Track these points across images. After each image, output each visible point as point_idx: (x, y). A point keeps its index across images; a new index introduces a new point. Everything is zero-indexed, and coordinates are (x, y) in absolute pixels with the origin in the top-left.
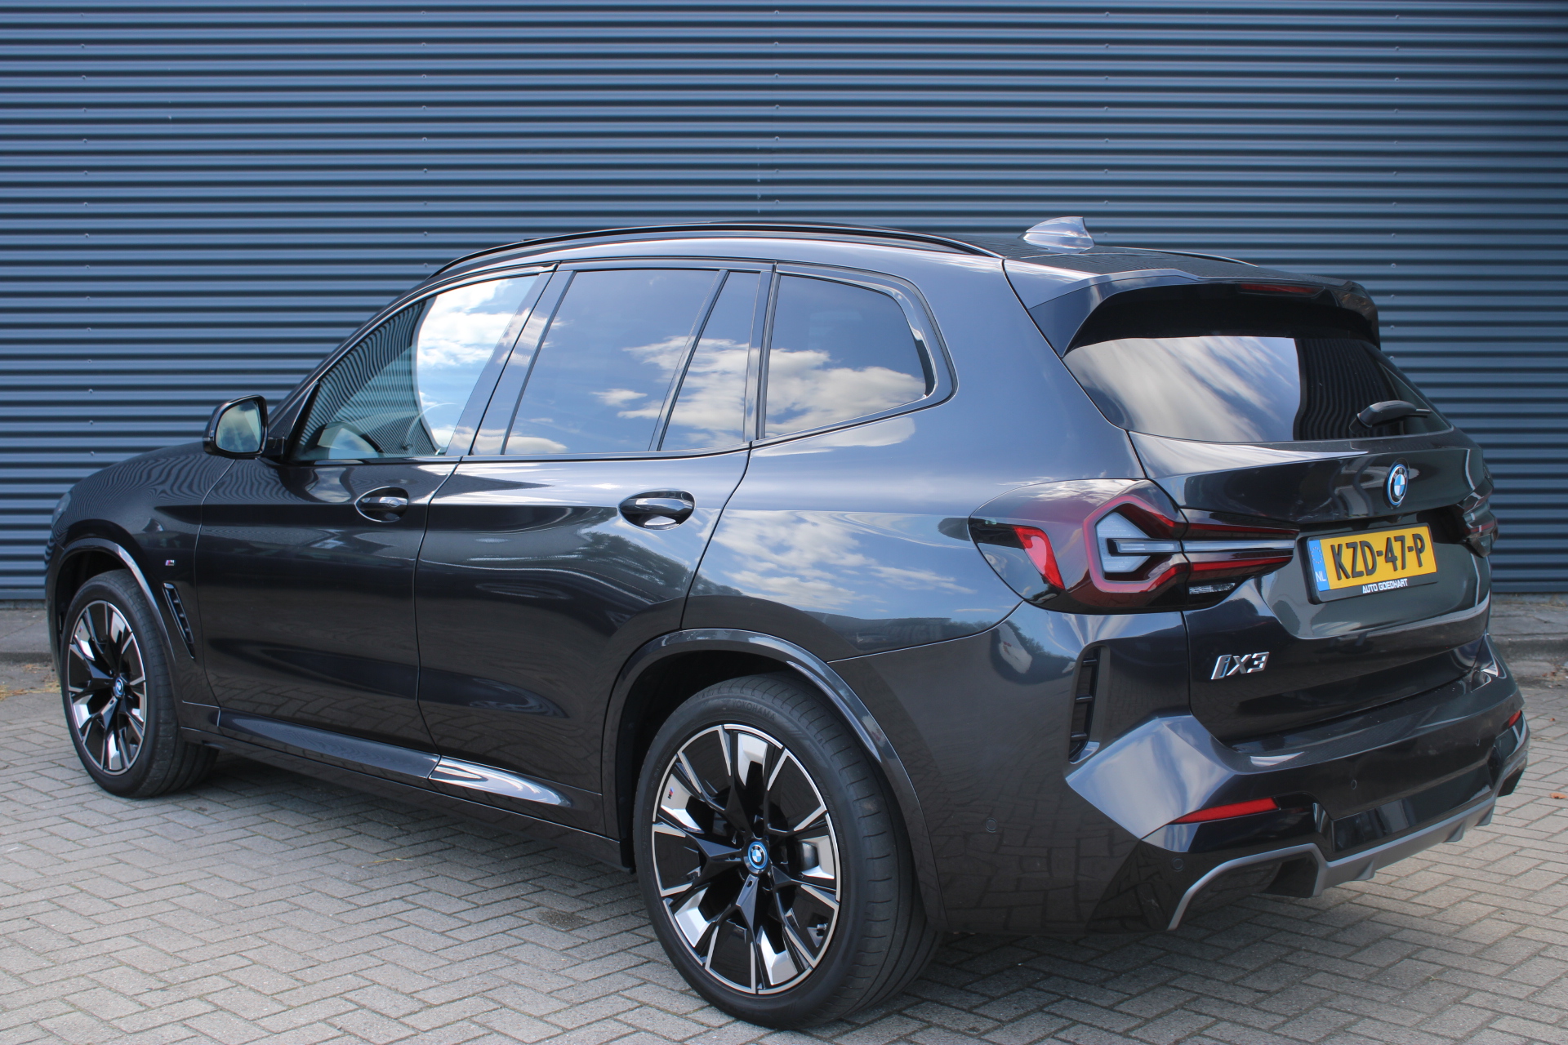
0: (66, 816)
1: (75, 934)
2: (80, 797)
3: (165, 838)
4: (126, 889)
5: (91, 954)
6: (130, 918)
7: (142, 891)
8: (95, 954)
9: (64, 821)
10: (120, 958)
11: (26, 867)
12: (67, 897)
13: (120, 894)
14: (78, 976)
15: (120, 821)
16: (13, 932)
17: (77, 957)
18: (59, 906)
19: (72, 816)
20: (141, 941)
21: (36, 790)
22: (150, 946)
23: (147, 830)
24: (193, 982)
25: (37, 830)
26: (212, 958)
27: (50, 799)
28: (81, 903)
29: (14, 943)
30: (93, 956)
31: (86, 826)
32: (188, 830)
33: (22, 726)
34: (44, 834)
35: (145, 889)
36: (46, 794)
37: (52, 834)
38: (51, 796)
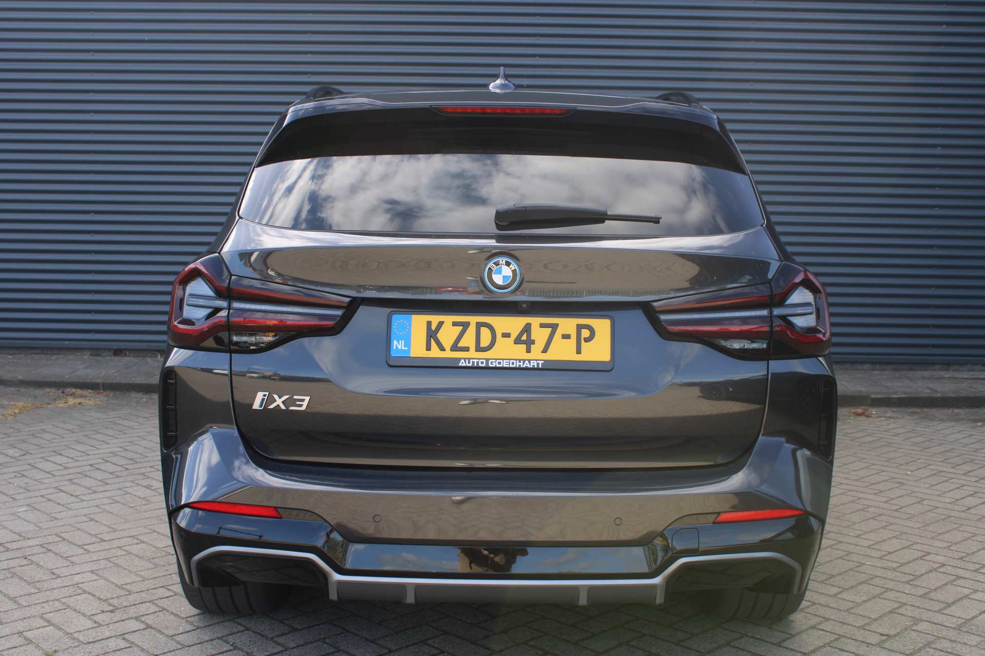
0: (60, 488)
1: (56, 570)
2: (71, 475)
3: (124, 504)
4: (94, 539)
5: (65, 584)
6: (95, 559)
7: (105, 541)
8: (68, 585)
9: (58, 491)
10: (84, 588)
11: (29, 522)
12: (54, 544)
13: (89, 543)
14: (55, 600)
15: (95, 492)
16: (14, 567)
17: (56, 587)
18: (47, 549)
19: (64, 488)
20: (100, 576)
21: (42, 470)
22: (106, 579)
23: (112, 499)
24: (133, 607)
25: (39, 497)
26: (147, 590)
27: (51, 476)
28: (63, 548)
29: (14, 575)
30: (66, 586)
31: (72, 495)
32: (139, 499)
33: (38, 428)
34: (44, 500)
35: (106, 539)
36: (49, 473)
37: (49, 500)
38: (52, 474)
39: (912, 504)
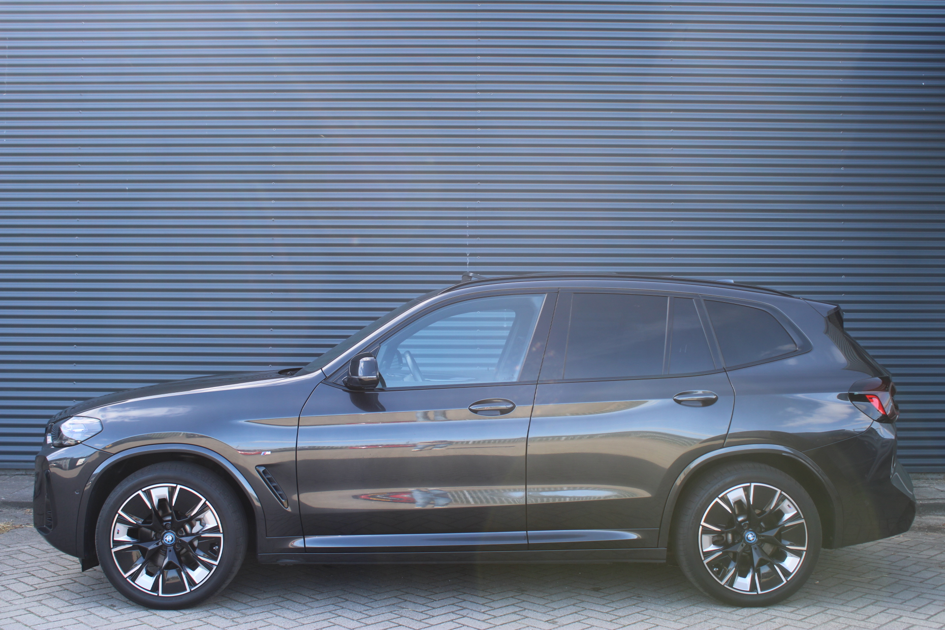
0: (29, 609)
2: (40, 596)
9: (27, 612)
19: (32, 610)
21: (14, 591)
27: (22, 597)
31: (39, 616)
33: (15, 549)
36: (20, 594)
37: (17, 621)
38: (23, 595)
39: (816, 614)
